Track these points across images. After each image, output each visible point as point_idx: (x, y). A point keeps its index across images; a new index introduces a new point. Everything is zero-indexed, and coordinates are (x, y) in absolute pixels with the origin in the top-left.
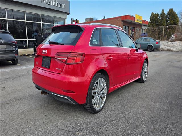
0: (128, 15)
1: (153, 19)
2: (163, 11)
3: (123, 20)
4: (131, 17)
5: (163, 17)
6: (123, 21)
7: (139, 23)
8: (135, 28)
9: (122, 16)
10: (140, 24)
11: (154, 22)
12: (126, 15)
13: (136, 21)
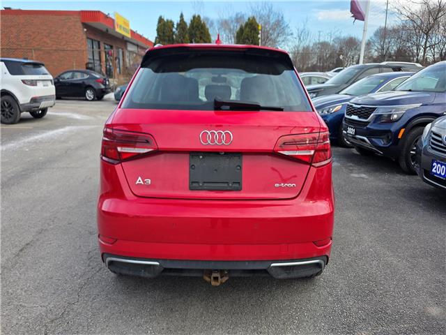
0: (99, 12)
1: (164, 33)
2: (182, 16)
3: (86, 22)
4: (106, 17)
5: (183, 30)
6: (85, 25)
7: (123, 37)
8: (114, 46)
9: (82, 11)
10: (125, 39)
11: (167, 38)
12: (95, 12)
13: (118, 30)
